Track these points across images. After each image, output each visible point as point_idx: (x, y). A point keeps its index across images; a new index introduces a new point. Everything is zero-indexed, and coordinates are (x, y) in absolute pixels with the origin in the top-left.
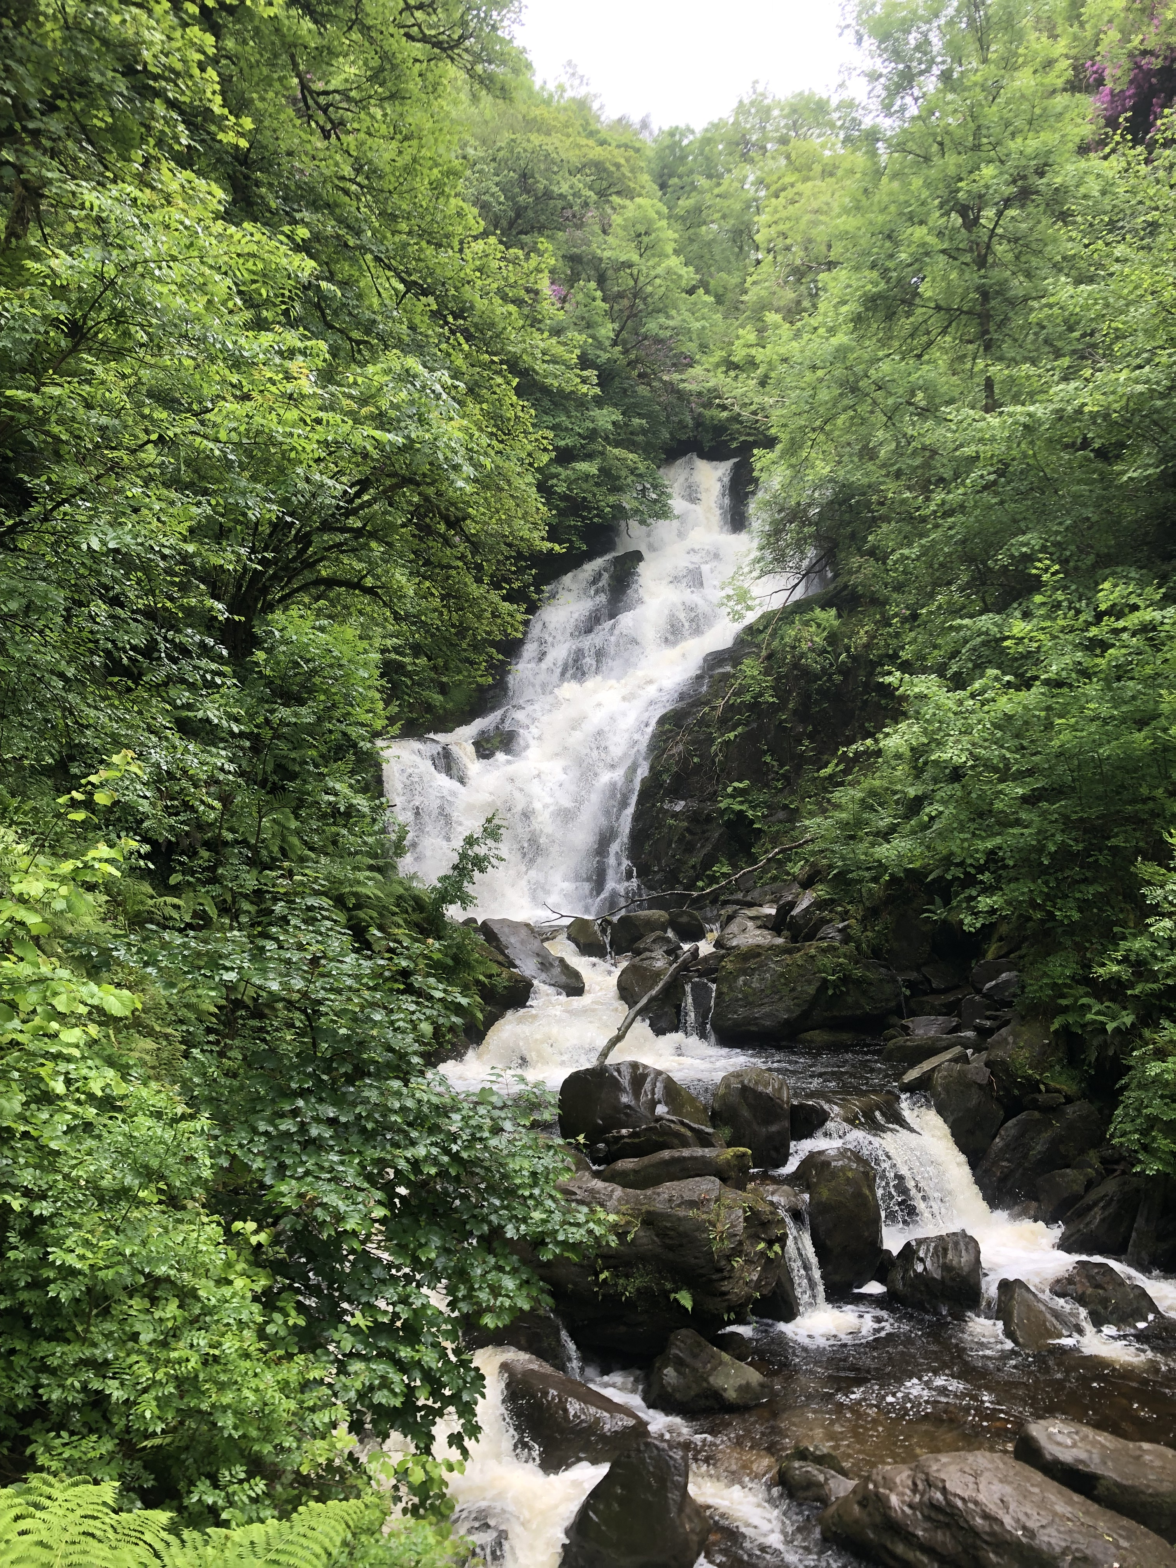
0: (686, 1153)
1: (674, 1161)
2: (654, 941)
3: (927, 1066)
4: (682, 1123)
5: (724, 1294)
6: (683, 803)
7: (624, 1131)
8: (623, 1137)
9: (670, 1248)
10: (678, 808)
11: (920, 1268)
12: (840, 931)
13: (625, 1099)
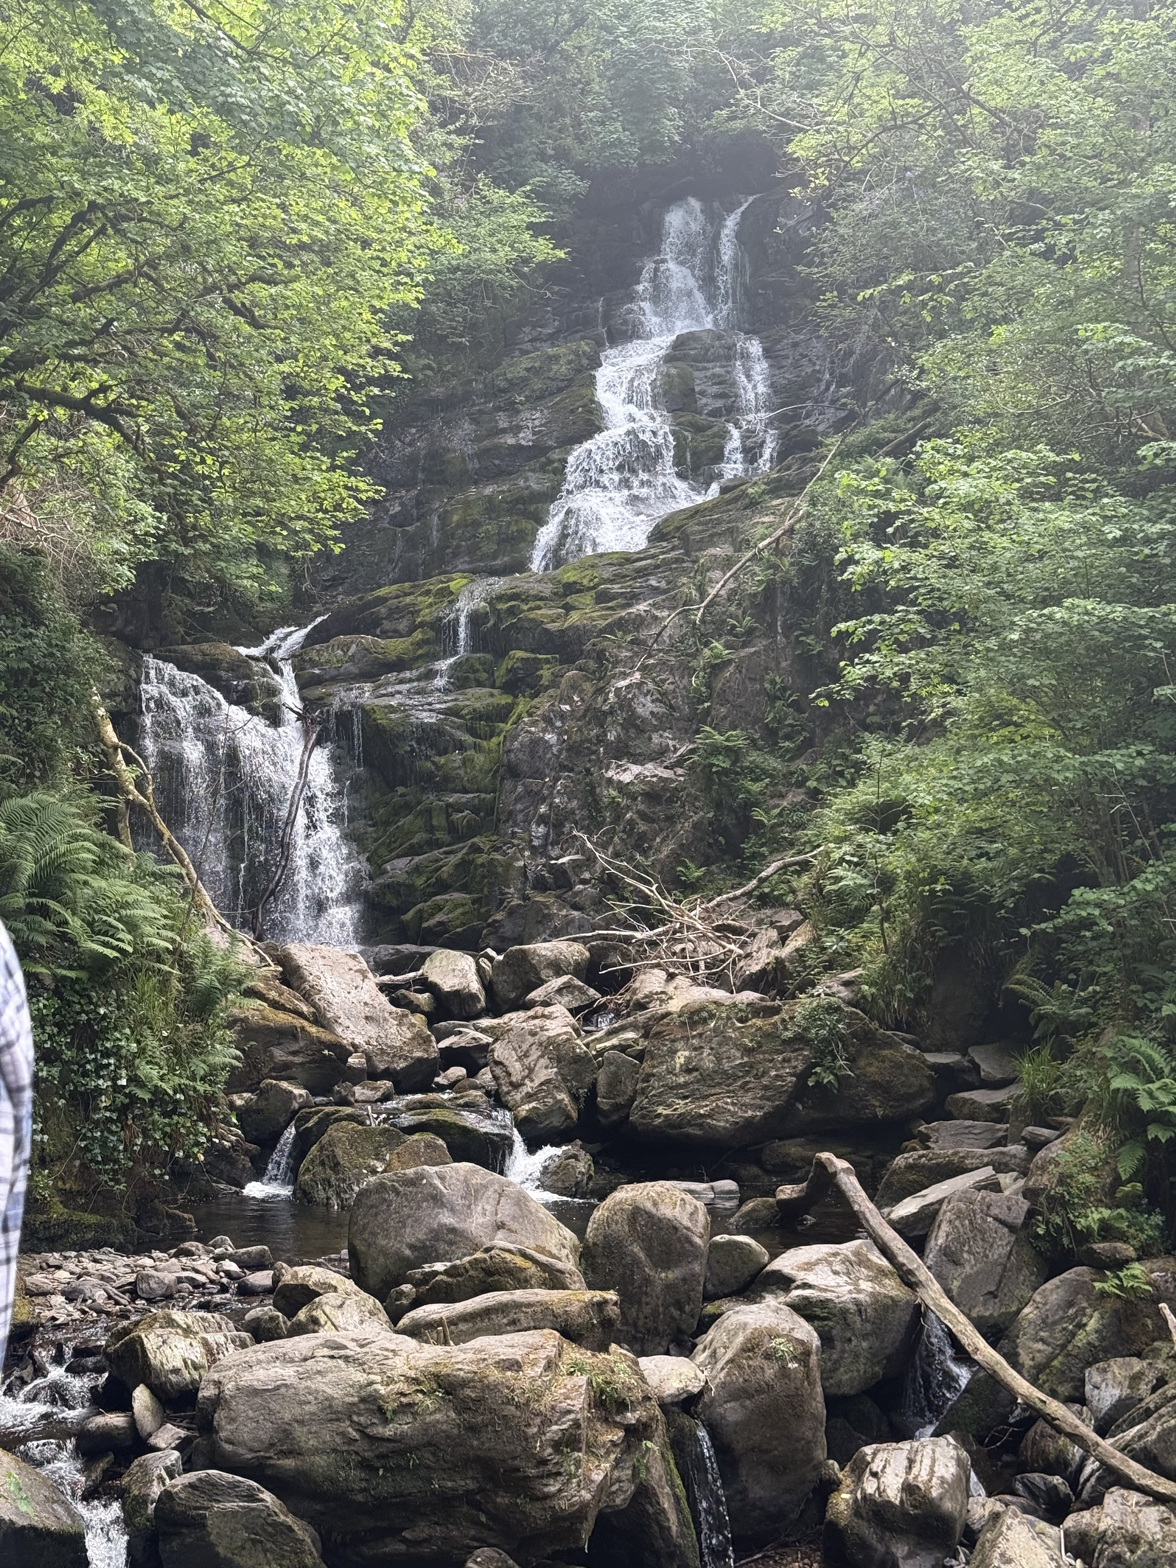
0: (518, 1295)
1: (502, 1308)
2: (559, 991)
3: (933, 1193)
4: (525, 1255)
5: (547, 1497)
6: (636, 769)
7: (439, 1267)
8: (436, 1273)
9: (473, 1429)
10: (626, 778)
11: (870, 1486)
12: (847, 984)
13: (447, 1219)
